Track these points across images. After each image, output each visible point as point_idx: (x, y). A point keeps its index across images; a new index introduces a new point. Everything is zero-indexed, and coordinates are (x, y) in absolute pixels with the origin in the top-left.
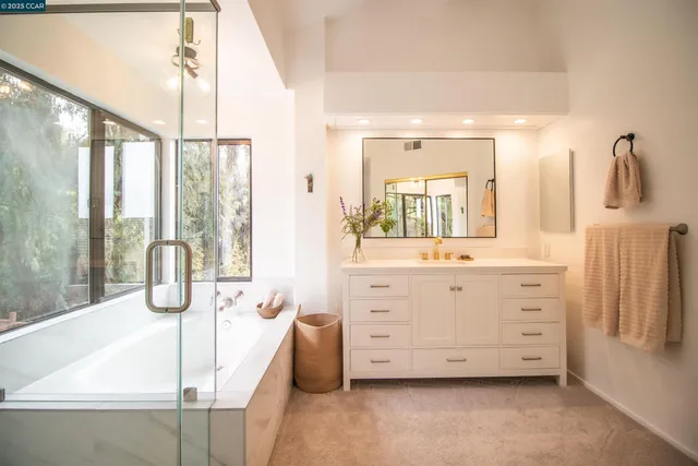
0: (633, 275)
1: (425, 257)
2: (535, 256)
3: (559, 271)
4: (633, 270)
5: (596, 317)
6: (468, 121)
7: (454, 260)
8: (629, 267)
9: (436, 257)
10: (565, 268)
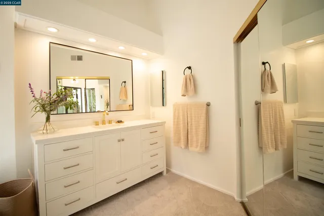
0: (193, 122)
1: (97, 124)
2: (148, 118)
3: (162, 124)
4: (193, 120)
5: (178, 142)
6: (121, 48)
7: (114, 124)
8: (191, 120)
9: (104, 123)
10: (165, 122)
